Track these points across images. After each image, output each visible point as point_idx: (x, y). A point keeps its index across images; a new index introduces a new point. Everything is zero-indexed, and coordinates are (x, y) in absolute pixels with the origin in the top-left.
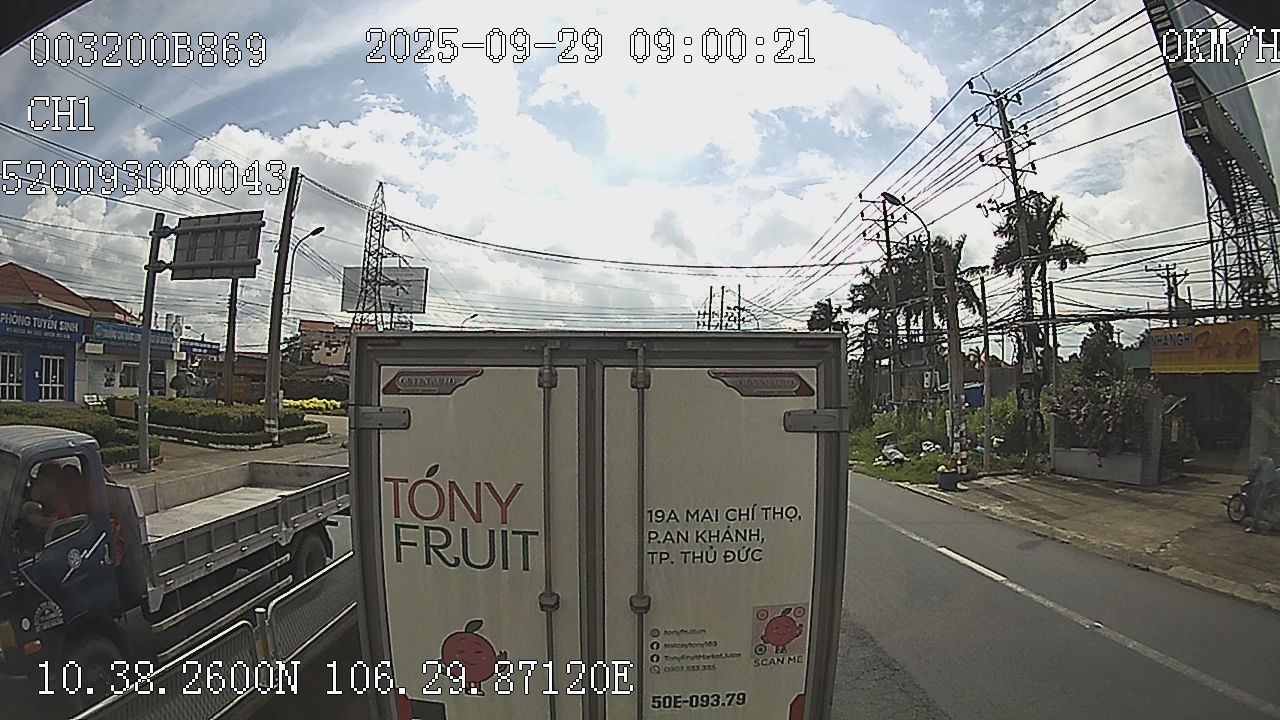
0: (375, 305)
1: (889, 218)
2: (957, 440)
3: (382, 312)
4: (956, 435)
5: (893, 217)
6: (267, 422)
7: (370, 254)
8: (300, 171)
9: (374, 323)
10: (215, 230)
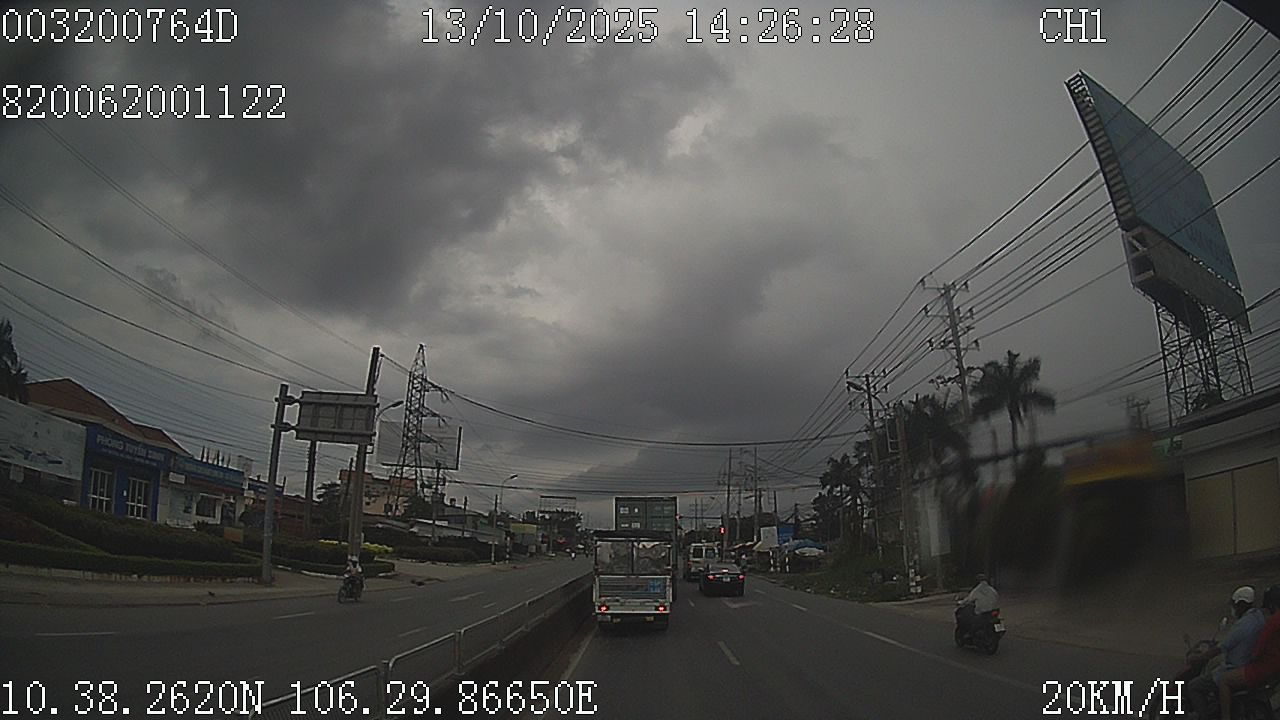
0: (416, 460)
1: (872, 390)
2: (910, 567)
3: (421, 467)
4: (911, 564)
5: (875, 389)
6: (349, 557)
7: (411, 413)
8: (380, 351)
9: (414, 477)
10: (335, 405)
